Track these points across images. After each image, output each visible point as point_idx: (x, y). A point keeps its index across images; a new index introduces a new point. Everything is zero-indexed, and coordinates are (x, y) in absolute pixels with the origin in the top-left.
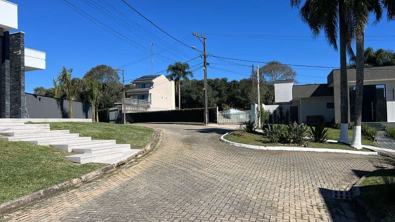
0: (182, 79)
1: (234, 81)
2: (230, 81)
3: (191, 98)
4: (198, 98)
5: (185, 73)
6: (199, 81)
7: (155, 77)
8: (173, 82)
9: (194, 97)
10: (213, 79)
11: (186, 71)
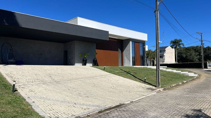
0: (178, 47)
1: (208, 47)
2: (206, 47)
3: (182, 57)
4: (187, 56)
5: (180, 44)
6: (187, 48)
7: (166, 47)
8: (174, 49)
9: (184, 56)
10: (195, 46)
11: (180, 43)
